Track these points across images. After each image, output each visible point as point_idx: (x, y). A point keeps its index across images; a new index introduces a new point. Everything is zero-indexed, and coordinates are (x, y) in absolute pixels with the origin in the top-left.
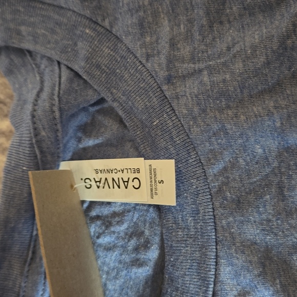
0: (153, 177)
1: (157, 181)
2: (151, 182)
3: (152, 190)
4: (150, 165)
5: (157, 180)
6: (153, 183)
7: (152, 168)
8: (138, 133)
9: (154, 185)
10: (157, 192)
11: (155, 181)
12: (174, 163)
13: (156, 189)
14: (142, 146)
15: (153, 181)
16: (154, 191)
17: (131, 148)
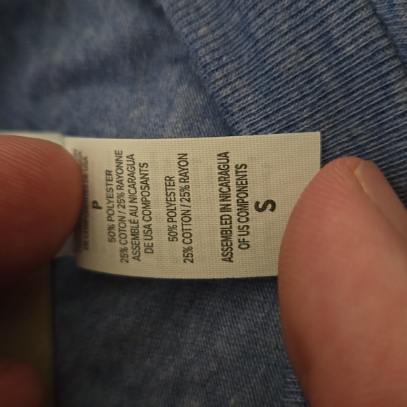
0: (233, 192)
1: (251, 206)
2: (225, 208)
3: (226, 235)
4: (225, 155)
5: (251, 201)
6: (234, 213)
7: (232, 165)
8: (202, 31)
9: (235, 218)
10: (247, 238)
11: (242, 205)
12: (319, 140)
13: (245, 230)
14: (218, 75)
15: (234, 207)
16: (235, 239)
17: (179, 82)
